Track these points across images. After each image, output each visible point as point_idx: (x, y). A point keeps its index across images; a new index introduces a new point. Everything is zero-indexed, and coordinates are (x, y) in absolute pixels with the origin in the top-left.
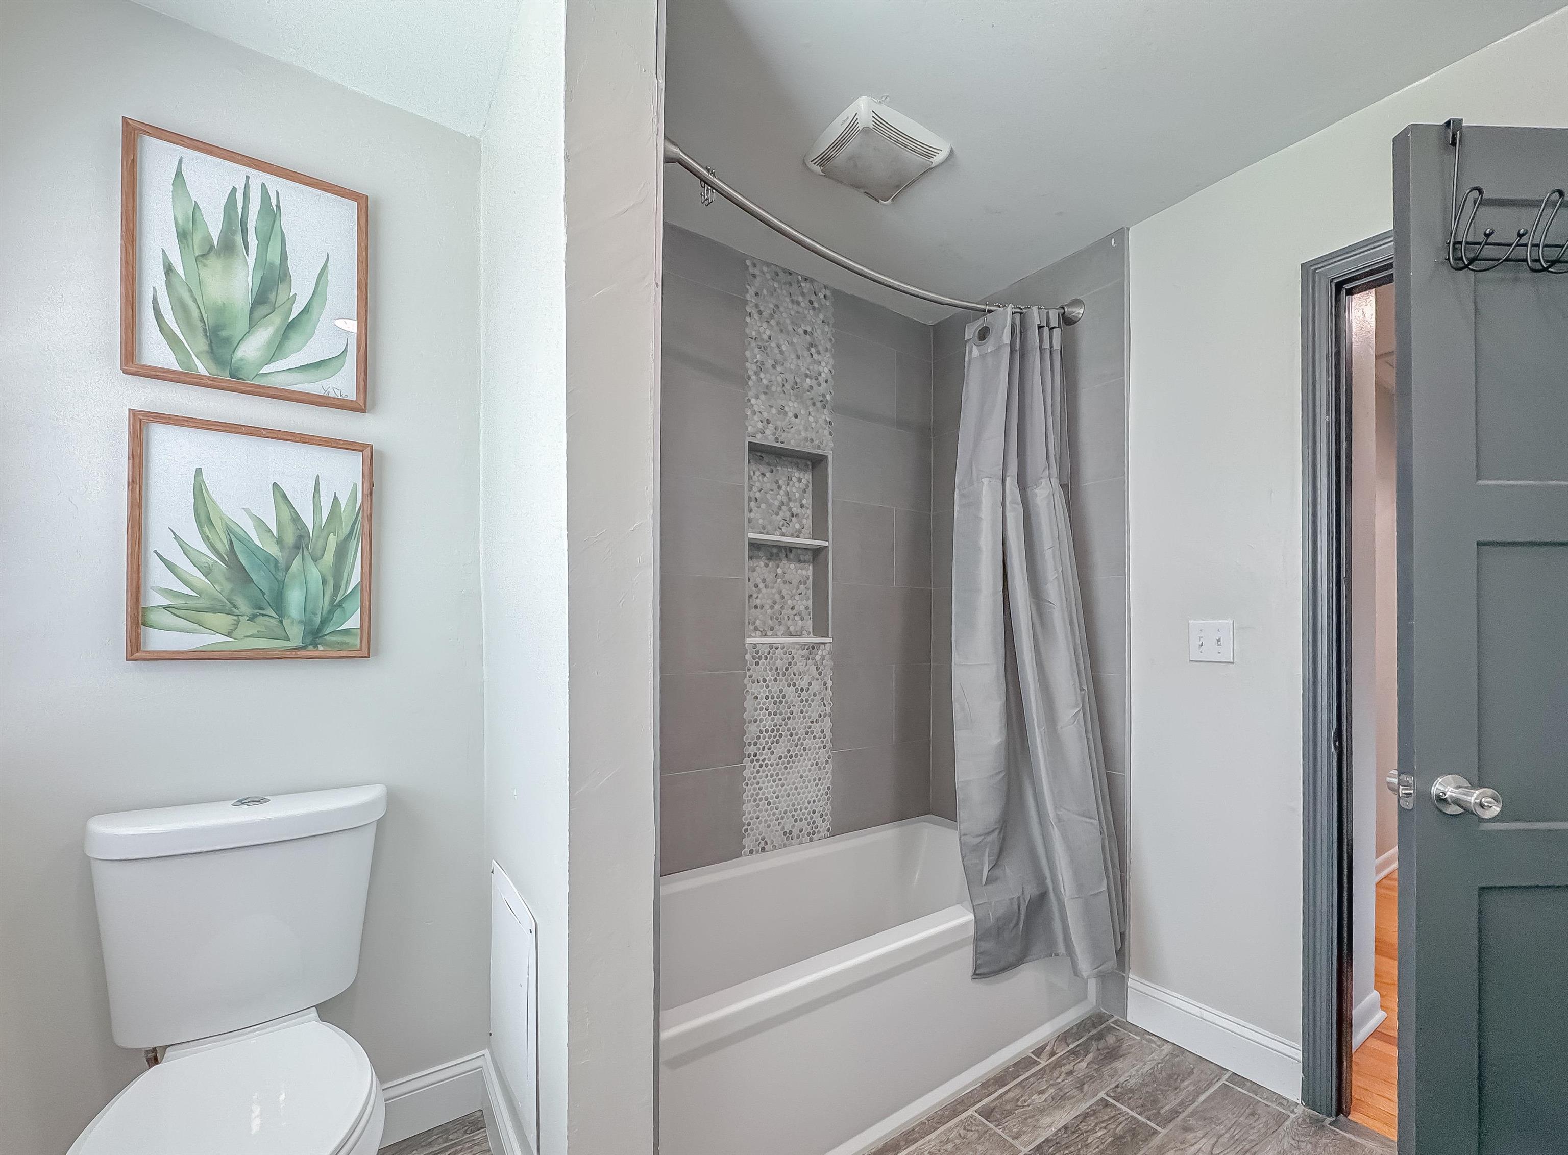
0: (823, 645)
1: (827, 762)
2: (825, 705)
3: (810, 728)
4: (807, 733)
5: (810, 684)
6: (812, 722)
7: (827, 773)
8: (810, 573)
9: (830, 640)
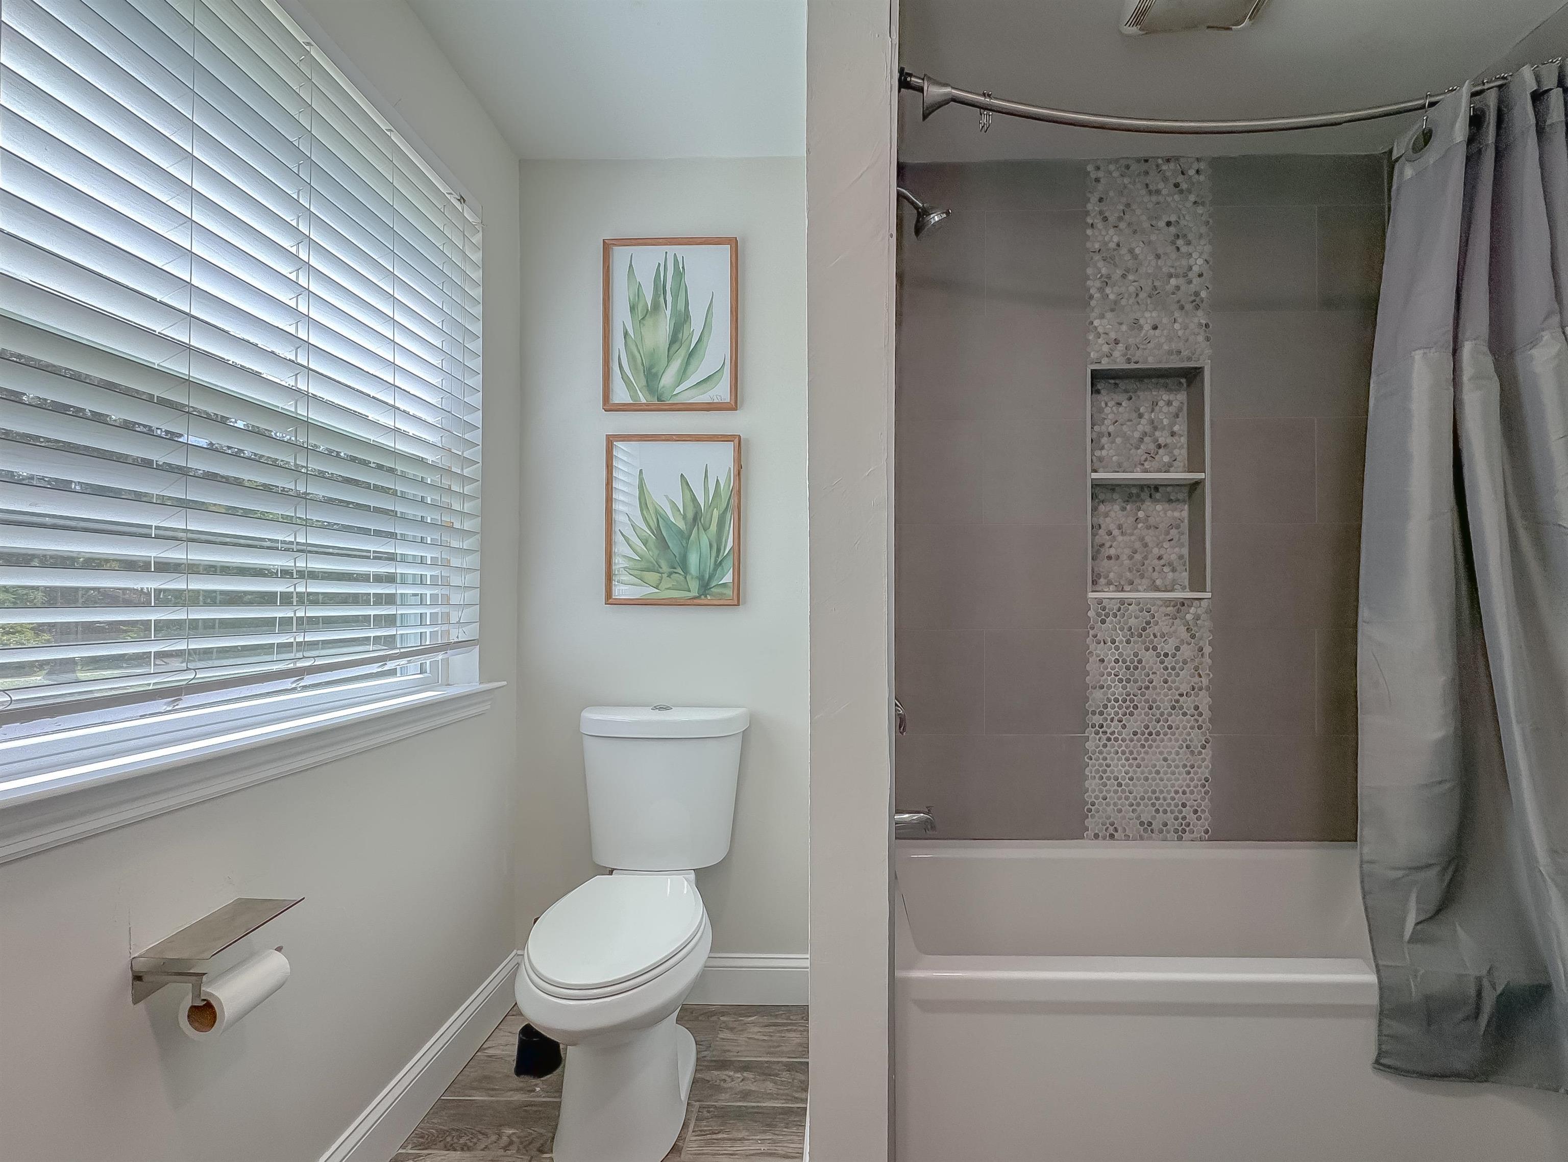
0: (1197, 602)
1: (1204, 747)
2: (1200, 676)
3: (1177, 701)
4: (1173, 708)
5: (1177, 649)
6: (1181, 695)
7: (1204, 760)
8: (1185, 514)
9: (1209, 595)
